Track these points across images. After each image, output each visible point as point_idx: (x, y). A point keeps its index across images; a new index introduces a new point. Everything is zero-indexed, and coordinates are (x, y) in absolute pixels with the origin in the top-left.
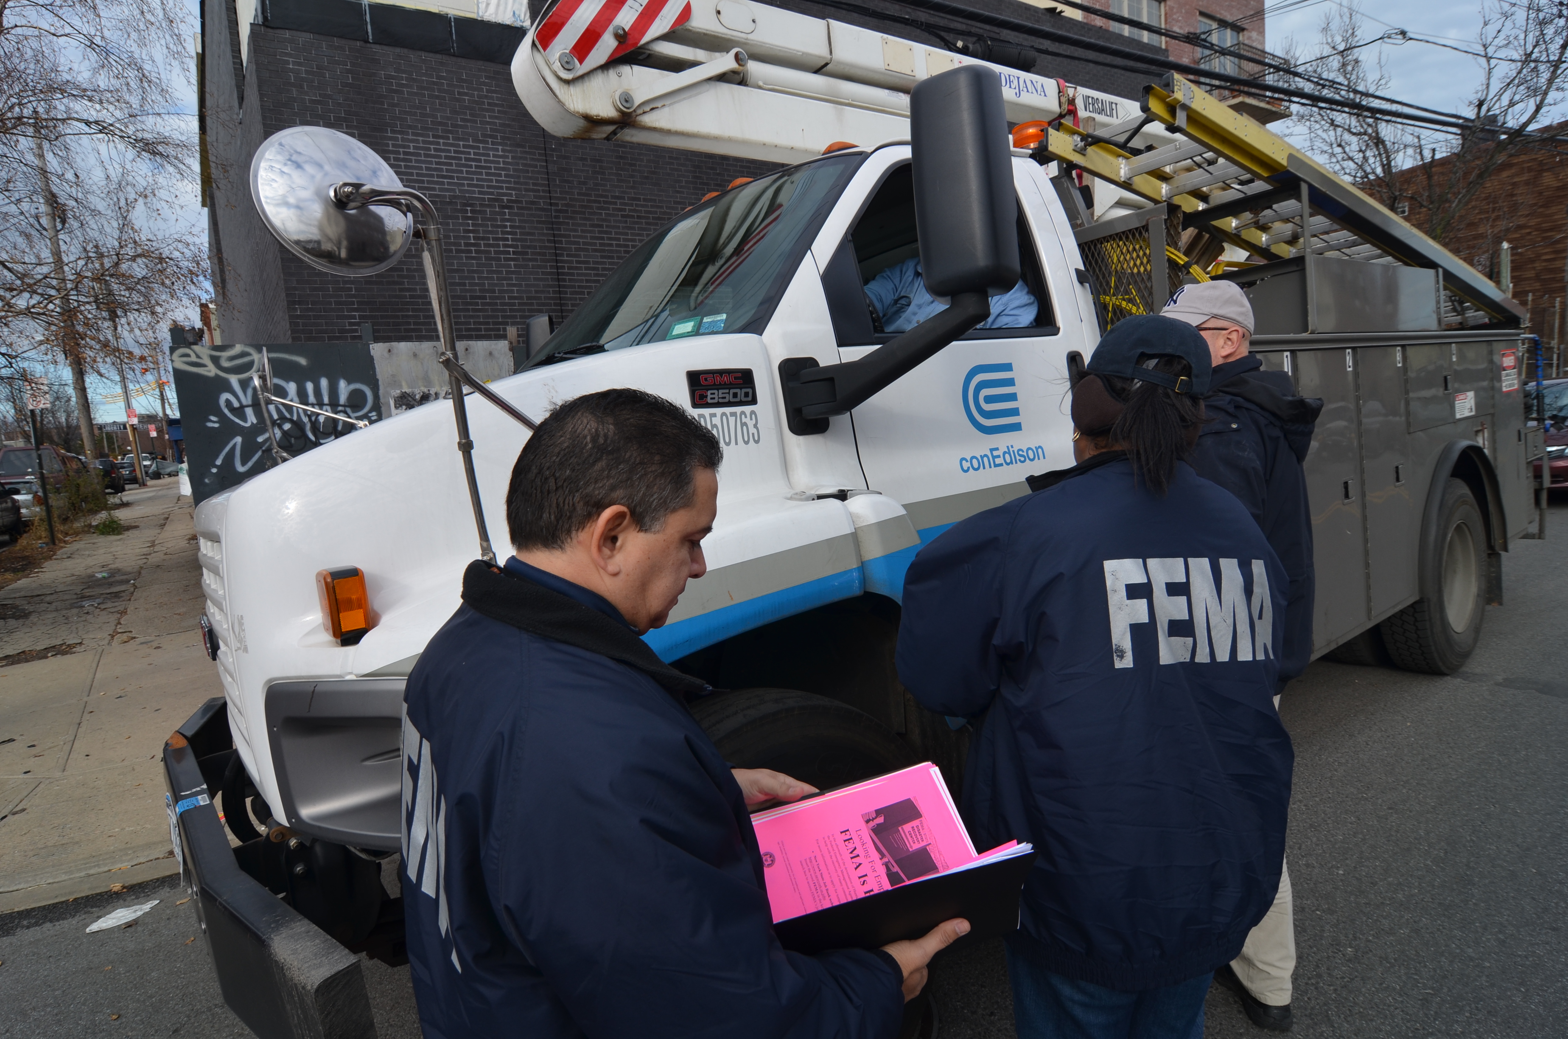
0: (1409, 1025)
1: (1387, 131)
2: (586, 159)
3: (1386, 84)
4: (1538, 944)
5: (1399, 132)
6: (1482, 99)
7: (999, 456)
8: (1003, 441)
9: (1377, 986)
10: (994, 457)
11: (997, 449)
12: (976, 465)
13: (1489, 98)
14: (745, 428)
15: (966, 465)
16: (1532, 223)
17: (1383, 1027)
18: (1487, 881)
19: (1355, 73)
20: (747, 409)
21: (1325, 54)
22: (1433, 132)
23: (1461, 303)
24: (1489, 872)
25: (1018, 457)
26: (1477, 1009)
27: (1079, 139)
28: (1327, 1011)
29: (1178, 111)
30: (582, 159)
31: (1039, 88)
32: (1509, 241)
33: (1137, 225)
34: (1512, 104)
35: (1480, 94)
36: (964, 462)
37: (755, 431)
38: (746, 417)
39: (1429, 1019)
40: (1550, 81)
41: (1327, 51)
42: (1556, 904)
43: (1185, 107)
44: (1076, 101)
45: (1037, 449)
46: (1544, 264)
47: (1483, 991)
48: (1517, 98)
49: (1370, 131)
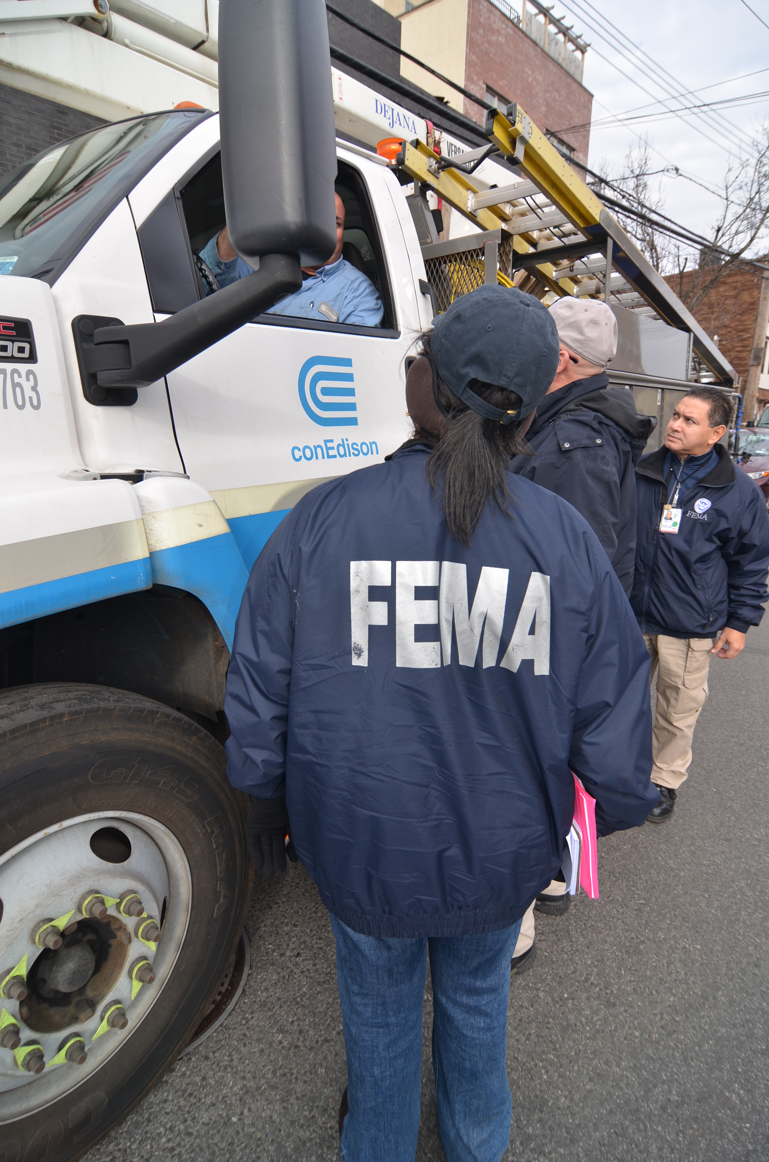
0: (626, 934)
1: (660, 240)
2: (20, 146)
3: (662, 206)
4: (717, 854)
5: (667, 242)
6: (720, 226)
7: (333, 448)
8: (337, 434)
9: (606, 900)
10: (328, 449)
11: (332, 441)
12: (308, 455)
13: (724, 226)
14: (18, 390)
15: (298, 454)
16: (733, 325)
17: (607, 938)
18: (684, 800)
19: (643, 193)
20: (23, 368)
21: (626, 176)
22: (687, 246)
23: (700, 364)
24: (685, 792)
25: (352, 451)
26: (675, 916)
27: (434, 162)
28: (568, 927)
29: (517, 142)
30: (16, 145)
31: (411, 125)
32: (719, 336)
33: (476, 247)
34: (737, 233)
35: (719, 222)
36: (296, 451)
37: (34, 395)
38: (20, 376)
39: (641, 928)
40: (762, 221)
41: (628, 173)
42: (729, 818)
43: (524, 141)
44: (441, 145)
45: (371, 444)
46: (736, 353)
47: (680, 899)
48: (741, 229)
49: (648, 238)
